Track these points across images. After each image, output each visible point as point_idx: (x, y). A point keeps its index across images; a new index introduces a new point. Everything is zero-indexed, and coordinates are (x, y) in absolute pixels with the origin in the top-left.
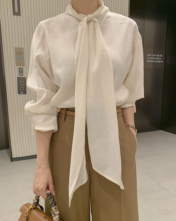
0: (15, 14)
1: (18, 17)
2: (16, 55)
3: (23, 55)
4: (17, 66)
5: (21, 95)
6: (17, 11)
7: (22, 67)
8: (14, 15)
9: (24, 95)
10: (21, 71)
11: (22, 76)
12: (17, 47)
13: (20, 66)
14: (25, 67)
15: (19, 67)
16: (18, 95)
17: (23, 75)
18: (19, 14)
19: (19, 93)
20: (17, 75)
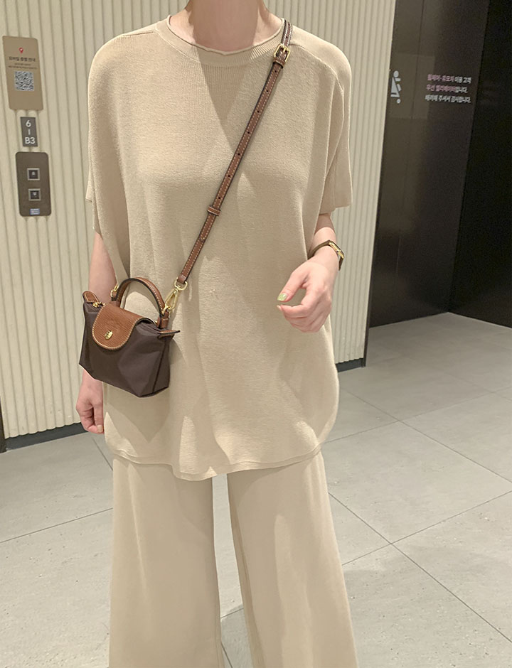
4: (12, 112)
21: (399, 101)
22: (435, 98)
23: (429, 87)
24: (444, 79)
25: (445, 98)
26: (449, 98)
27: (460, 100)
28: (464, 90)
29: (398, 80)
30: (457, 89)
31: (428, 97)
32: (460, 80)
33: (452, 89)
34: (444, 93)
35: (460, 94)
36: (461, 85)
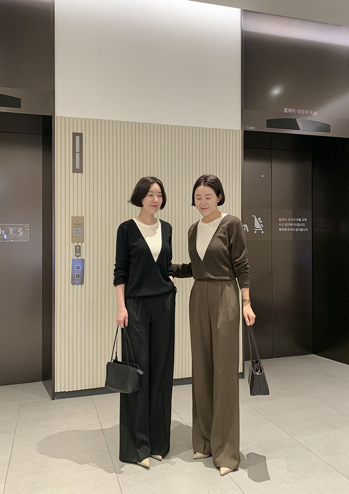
0: (75, 170)
1: (80, 174)
2: (73, 227)
3: (83, 227)
4: (72, 243)
5: (75, 286)
6: (78, 167)
7: (80, 244)
8: (73, 172)
9: (80, 286)
10: (78, 250)
11: (79, 258)
12: (75, 216)
13: (78, 243)
14: (84, 244)
15: (76, 244)
16: (71, 285)
17: (80, 256)
18: (80, 171)
19: (73, 284)
20: (72, 255)
21: (262, 232)
22: (285, 229)
23: (280, 224)
24: (289, 220)
25: (291, 229)
26: (294, 230)
27: (302, 230)
28: (303, 225)
29: (262, 222)
30: (299, 225)
31: (280, 229)
32: (300, 220)
33: (295, 225)
34: (290, 227)
35: (300, 227)
36: (300, 222)
